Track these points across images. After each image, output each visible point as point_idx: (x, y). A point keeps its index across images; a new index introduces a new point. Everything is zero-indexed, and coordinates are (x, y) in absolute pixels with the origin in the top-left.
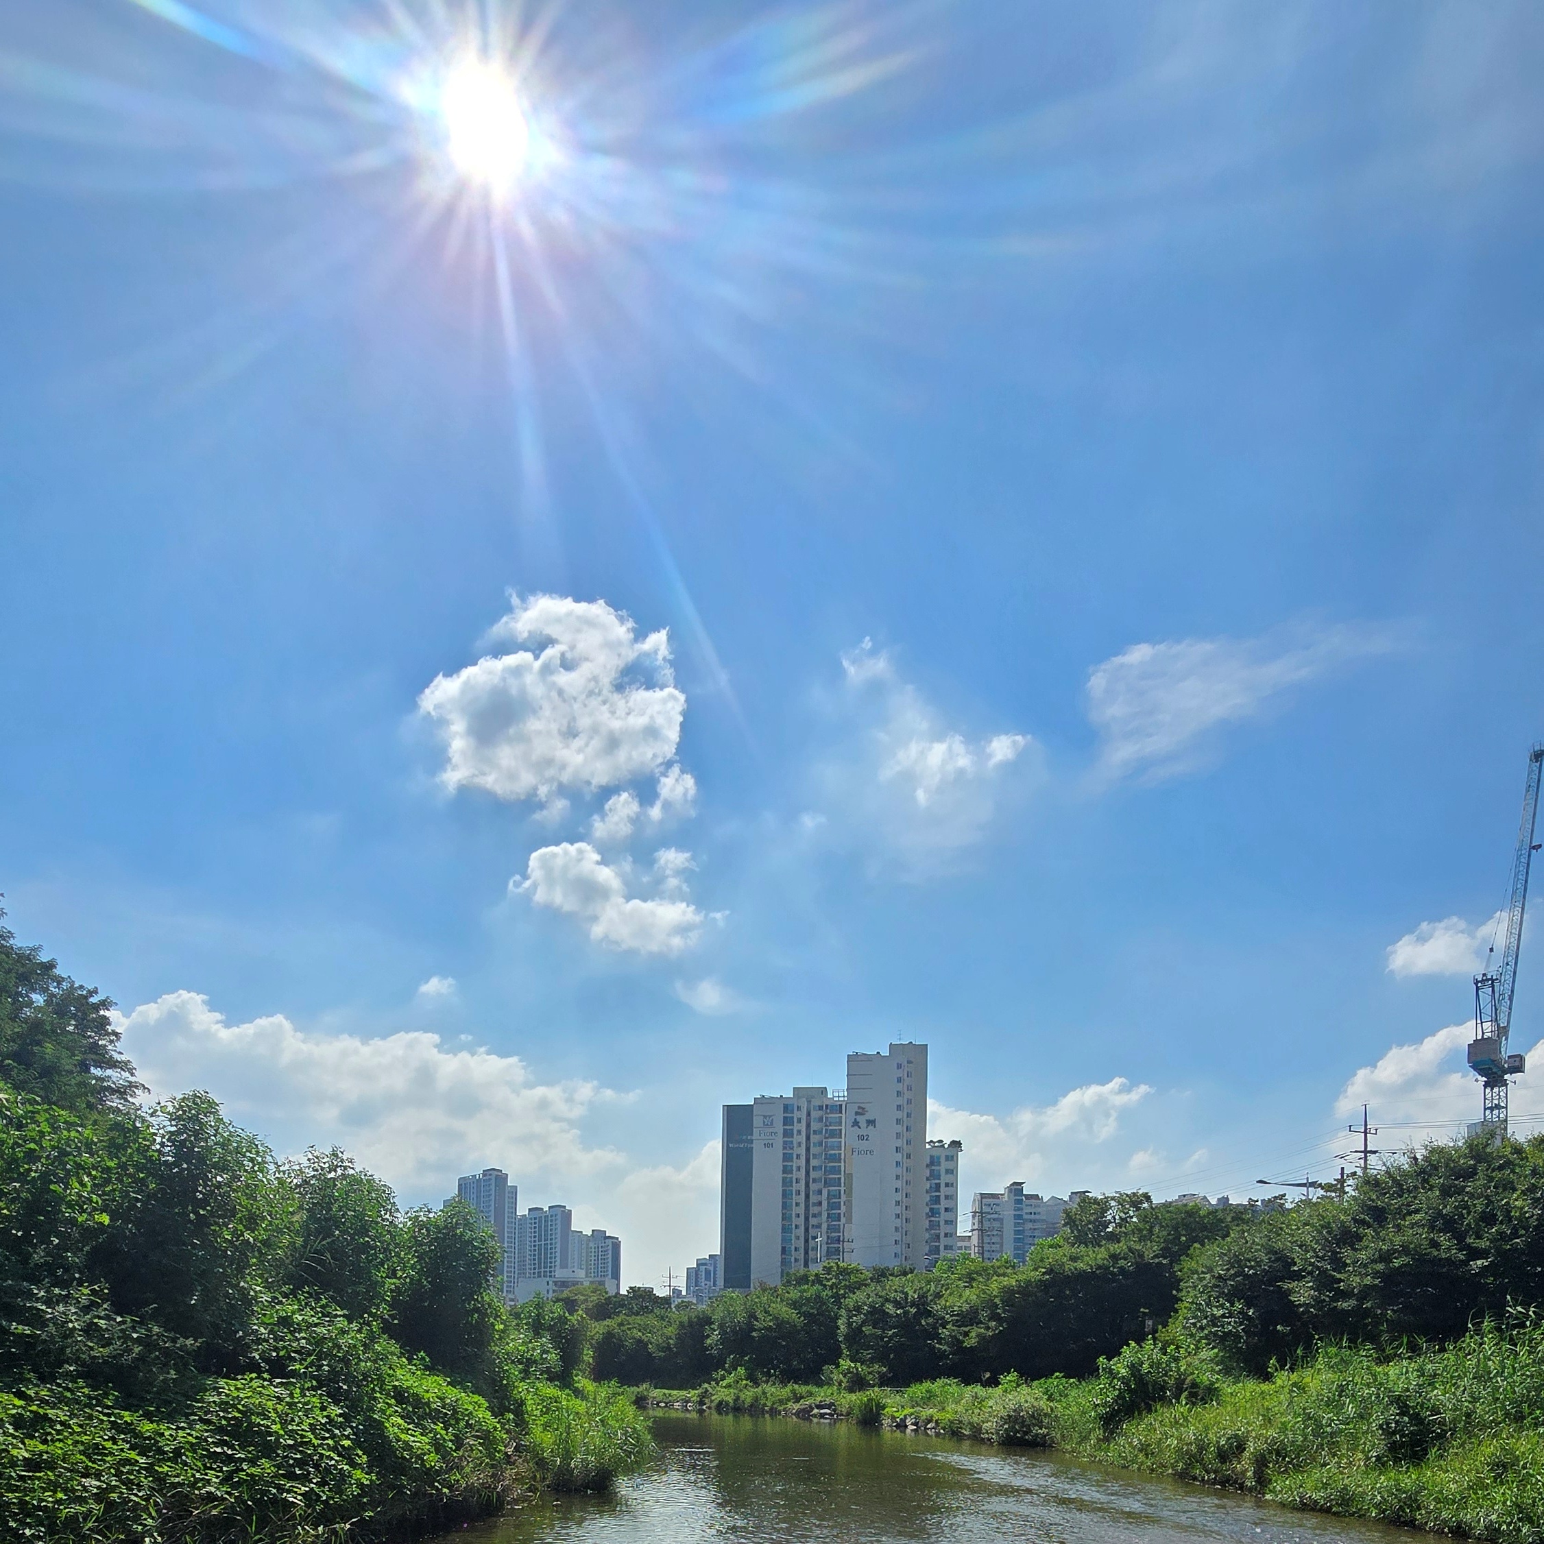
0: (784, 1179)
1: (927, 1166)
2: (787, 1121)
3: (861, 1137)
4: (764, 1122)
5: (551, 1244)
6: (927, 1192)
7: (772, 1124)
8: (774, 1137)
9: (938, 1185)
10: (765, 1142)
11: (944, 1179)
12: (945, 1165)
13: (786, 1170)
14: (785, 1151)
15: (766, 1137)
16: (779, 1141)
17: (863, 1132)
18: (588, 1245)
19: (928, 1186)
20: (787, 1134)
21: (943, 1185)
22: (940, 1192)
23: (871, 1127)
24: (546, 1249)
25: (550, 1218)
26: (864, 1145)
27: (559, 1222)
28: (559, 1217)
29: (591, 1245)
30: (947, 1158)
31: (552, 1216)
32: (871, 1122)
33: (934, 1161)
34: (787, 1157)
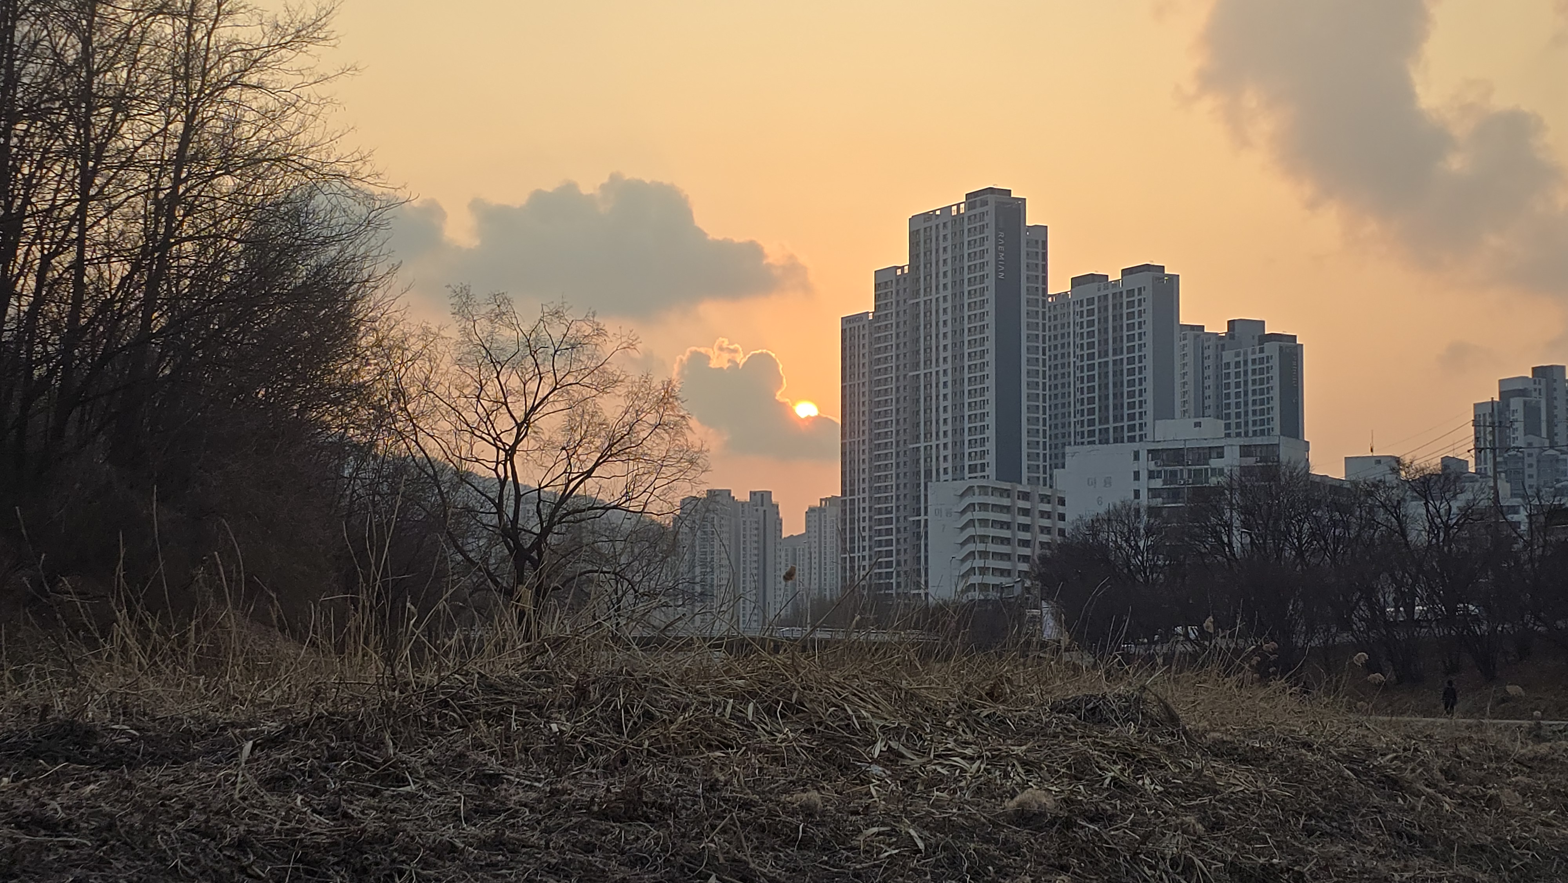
5: (1131, 361)
18: (1219, 357)
24: (1119, 373)
25: (1125, 300)
27: (1148, 306)
28: (1147, 294)
29: (1228, 356)
31: (1130, 293)
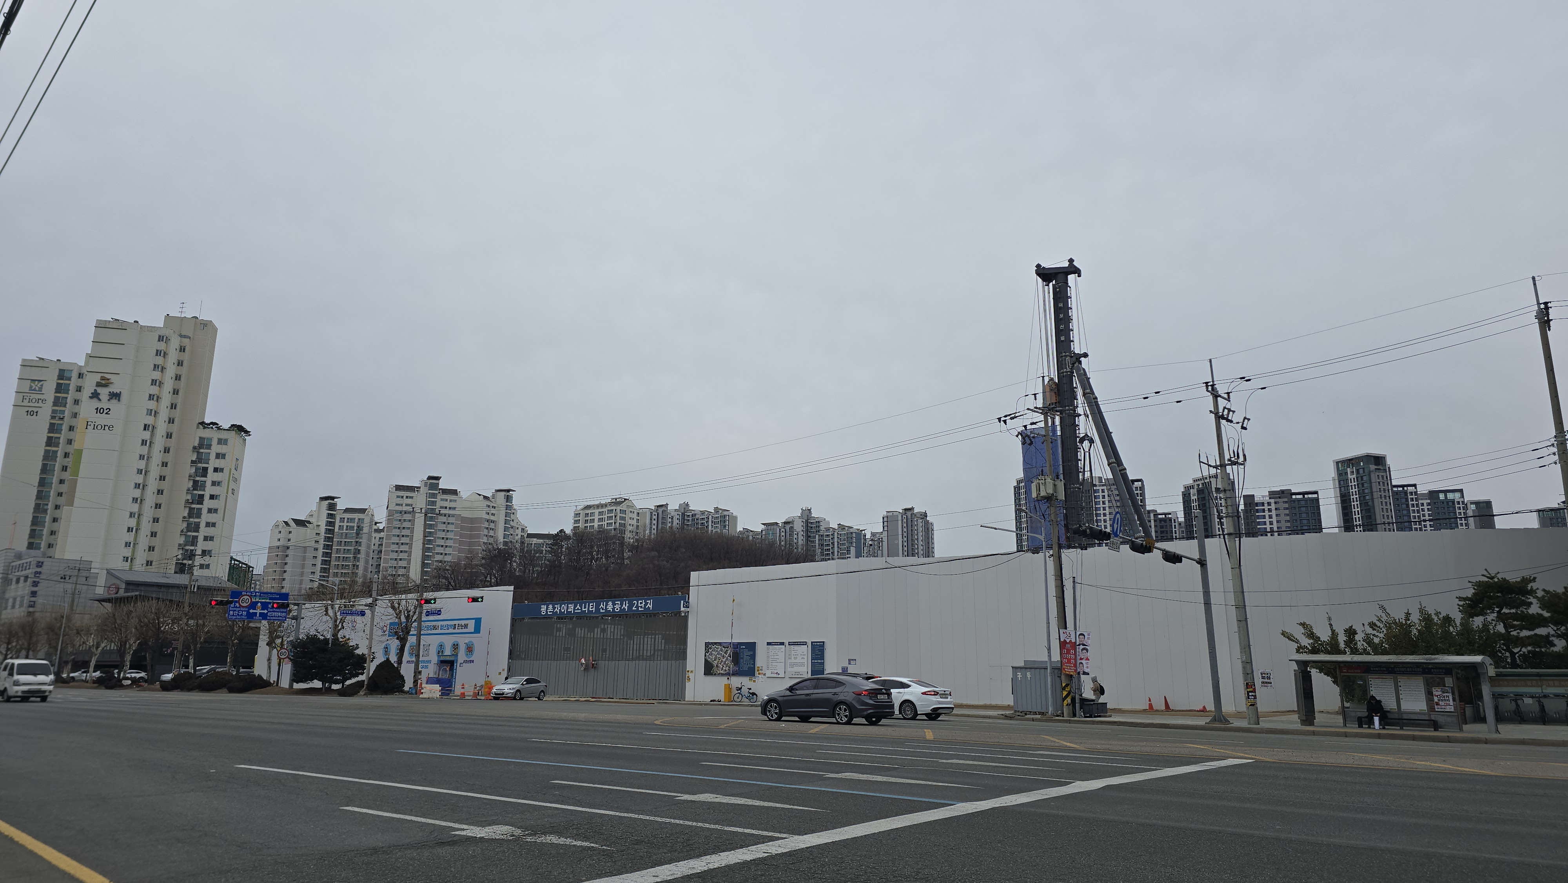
0: (46, 452)
1: (194, 448)
2: (59, 388)
3: (99, 411)
4: (31, 387)
6: (190, 476)
7: (41, 389)
8: (40, 404)
9: (205, 470)
10: (30, 409)
11: (213, 463)
12: (216, 448)
13: (50, 442)
14: (53, 421)
15: (31, 404)
16: (46, 411)
17: (104, 405)
19: (193, 470)
20: (57, 402)
21: (210, 470)
22: (206, 477)
23: (114, 401)
26: (102, 419)
30: (221, 442)
32: (115, 396)
33: (204, 444)
34: (53, 428)
